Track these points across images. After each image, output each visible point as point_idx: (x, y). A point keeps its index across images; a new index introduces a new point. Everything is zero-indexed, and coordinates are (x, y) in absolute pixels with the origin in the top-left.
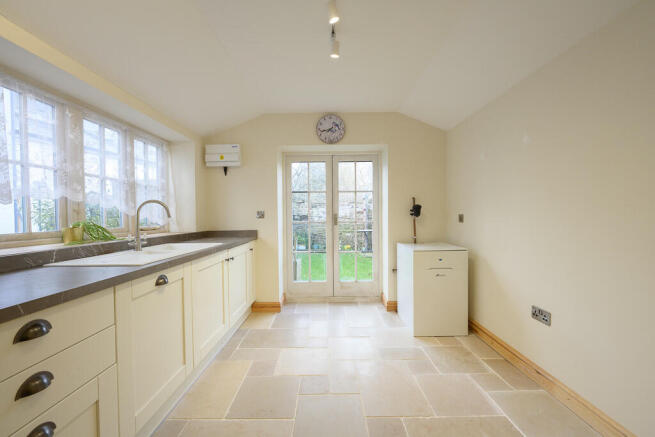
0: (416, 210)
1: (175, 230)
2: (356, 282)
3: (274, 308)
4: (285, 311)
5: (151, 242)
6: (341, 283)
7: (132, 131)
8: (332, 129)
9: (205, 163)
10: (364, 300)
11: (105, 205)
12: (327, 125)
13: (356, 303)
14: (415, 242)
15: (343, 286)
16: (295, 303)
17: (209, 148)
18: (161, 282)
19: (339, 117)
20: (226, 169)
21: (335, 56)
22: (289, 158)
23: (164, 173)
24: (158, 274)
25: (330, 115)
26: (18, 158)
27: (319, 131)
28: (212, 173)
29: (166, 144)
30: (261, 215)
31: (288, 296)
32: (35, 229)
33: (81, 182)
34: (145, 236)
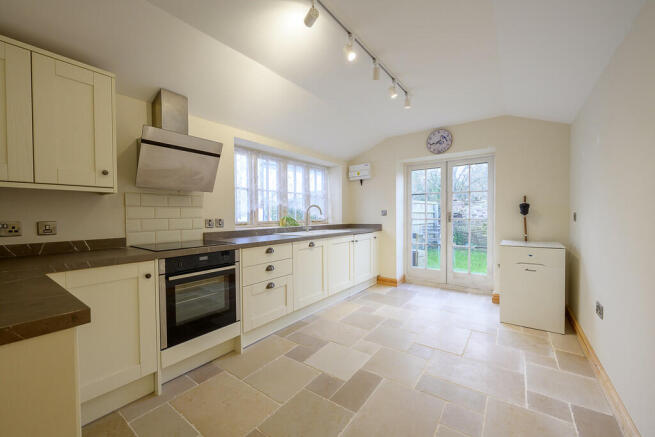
0: (525, 208)
1: (331, 222)
2: (469, 274)
3: (392, 283)
4: (401, 287)
5: (314, 228)
6: (455, 274)
7: (308, 165)
8: (441, 141)
9: (348, 177)
10: (475, 291)
11: (295, 208)
12: (436, 138)
13: (466, 292)
14: (526, 240)
15: (456, 276)
16: (411, 283)
17: (351, 168)
18: (311, 245)
19: (446, 130)
20: (361, 181)
21: (408, 107)
22: (409, 168)
23: (325, 187)
24: (311, 241)
25: (438, 130)
26: (265, 188)
27: (429, 144)
28: (353, 184)
29: (326, 169)
30: (384, 213)
31: (407, 278)
32: (271, 220)
33: (286, 197)
34: (311, 225)
